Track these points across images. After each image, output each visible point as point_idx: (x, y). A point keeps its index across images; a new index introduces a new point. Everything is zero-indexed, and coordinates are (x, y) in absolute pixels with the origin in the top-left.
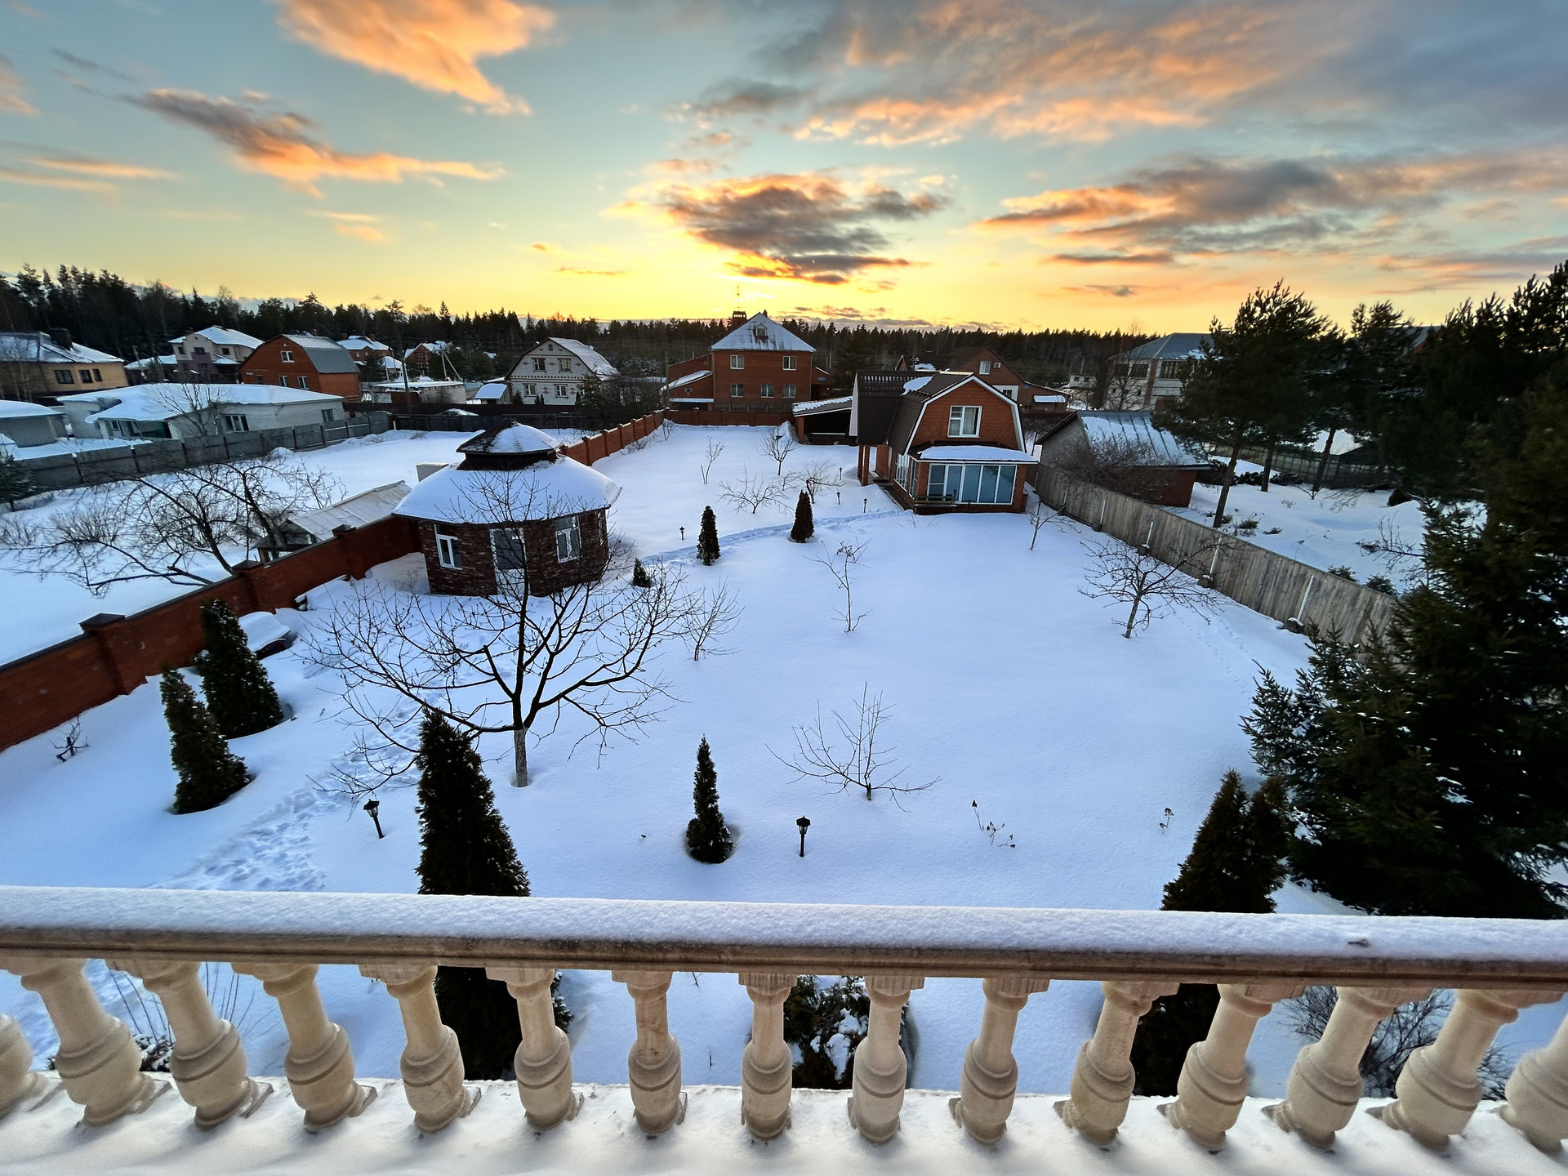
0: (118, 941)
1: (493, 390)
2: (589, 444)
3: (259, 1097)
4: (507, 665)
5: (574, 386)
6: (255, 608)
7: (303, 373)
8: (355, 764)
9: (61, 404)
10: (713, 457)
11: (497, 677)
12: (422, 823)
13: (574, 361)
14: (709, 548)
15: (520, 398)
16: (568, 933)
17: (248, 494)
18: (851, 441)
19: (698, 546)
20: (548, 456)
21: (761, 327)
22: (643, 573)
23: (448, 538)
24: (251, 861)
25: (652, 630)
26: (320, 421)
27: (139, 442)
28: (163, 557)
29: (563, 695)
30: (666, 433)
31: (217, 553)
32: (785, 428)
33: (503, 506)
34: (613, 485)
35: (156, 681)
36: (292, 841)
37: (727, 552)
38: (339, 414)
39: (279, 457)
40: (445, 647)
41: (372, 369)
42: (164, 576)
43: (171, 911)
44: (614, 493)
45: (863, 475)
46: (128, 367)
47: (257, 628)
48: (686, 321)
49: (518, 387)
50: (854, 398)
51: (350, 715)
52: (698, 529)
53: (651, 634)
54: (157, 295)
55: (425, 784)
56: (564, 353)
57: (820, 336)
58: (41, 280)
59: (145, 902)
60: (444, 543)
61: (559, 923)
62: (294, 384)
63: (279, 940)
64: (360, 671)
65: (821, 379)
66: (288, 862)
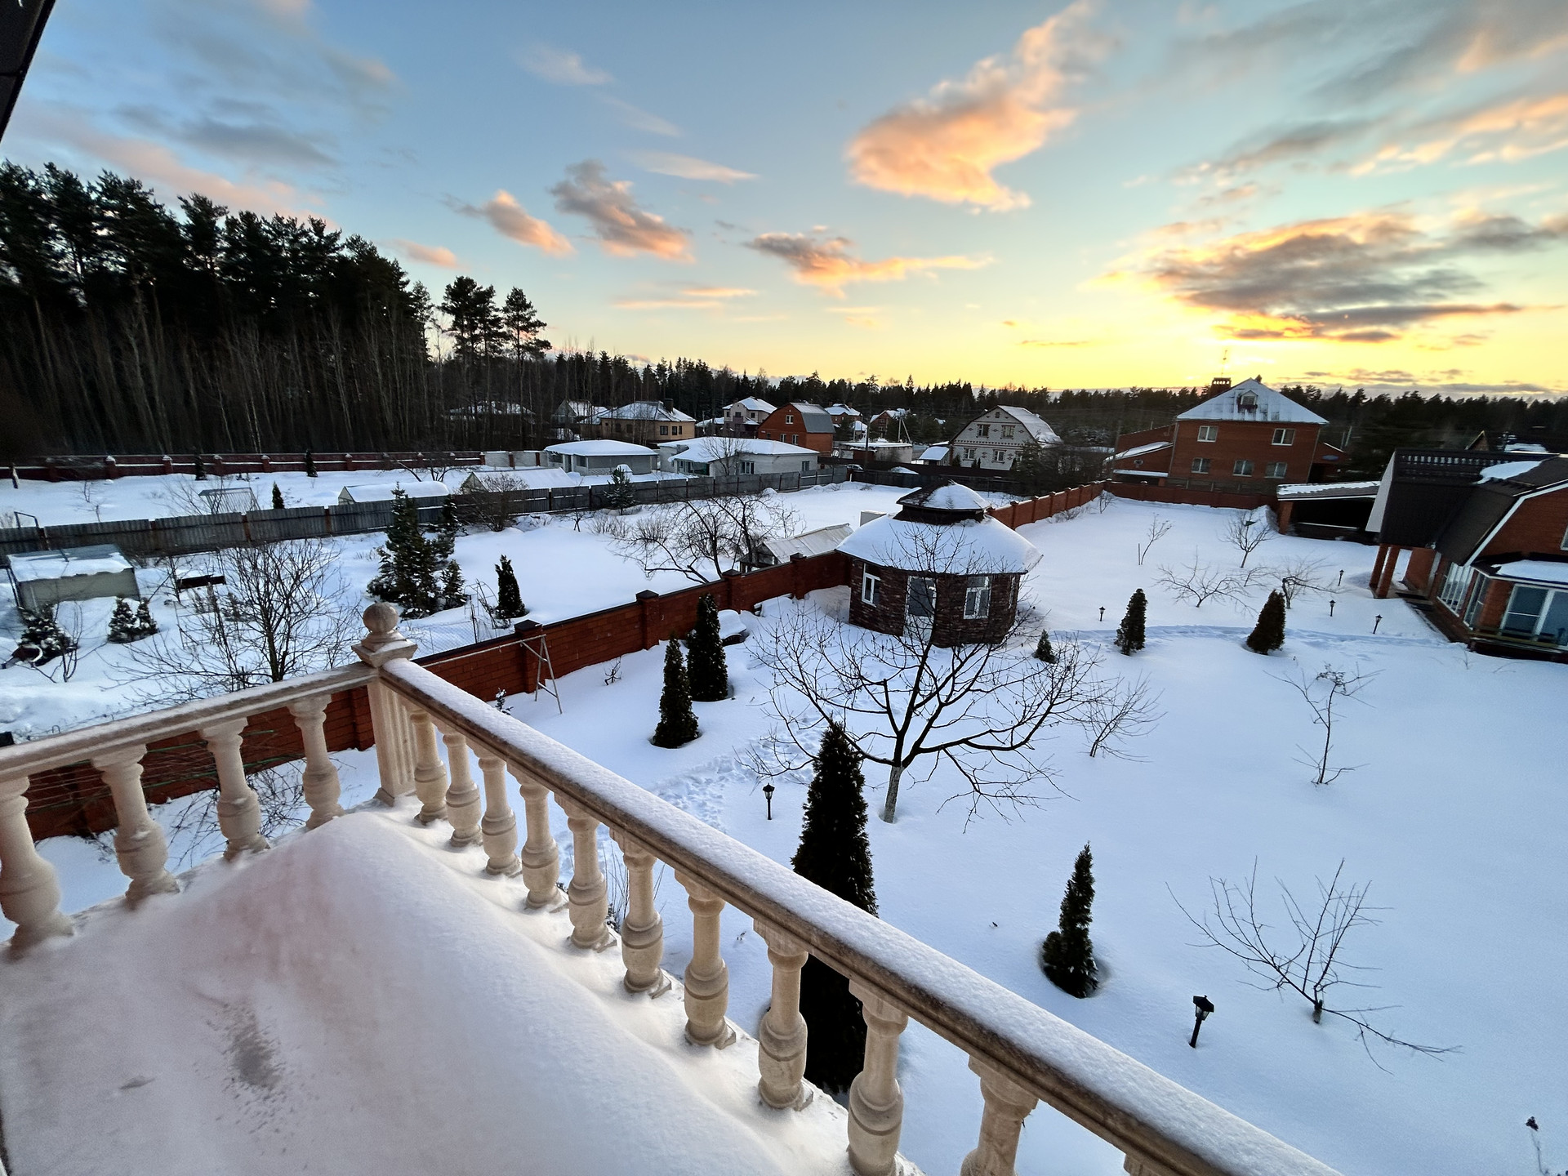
0: (620, 818)
1: (936, 452)
2: (1017, 509)
3: (662, 988)
4: (900, 704)
5: (1013, 452)
6: (729, 607)
7: (795, 432)
8: (764, 749)
9: (658, 448)
10: (1155, 536)
11: (889, 712)
12: (805, 819)
13: (1018, 427)
14: (1132, 635)
15: (959, 461)
16: (934, 988)
17: (744, 520)
18: (1367, 539)
19: (1119, 631)
20: (976, 515)
21: (1251, 395)
22: (1048, 647)
23: (873, 578)
24: (685, 798)
25: (1050, 708)
26: (800, 470)
27: (691, 477)
28: (686, 558)
29: (944, 747)
30: (1103, 505)
31: (716, 561)
32: (1261, 514)
33: (929, 555)
34: (1035, 551)
35: (664, 645)
36: (712, 795)
37: (1154, 645)
38: (814, 465)
39: (769, 495)
40: (852, 672)
41: (844, 430)
42: (684, 571)
43: (651, 810)
44: (1033, 561)
45: (1380, 585)
46: (697, 425)
47: (729, 621)
48: (1150, 389)
49: (959, 451)
50: (1384, 484)
51: (770, 707)
52: (1122, 613)
53: (1048, 712)
54: (724, 375)
55: (816, 786)
56: (1010, 420)
57: (1339, 407)
58: (667, 367)
59: (639, 797)
60: (869, 581)
61: (927, 973)
62: (789, 441)
63: (707, 867)
64: (786, 674)
65: (1330, 457)
66: (706, 811)
